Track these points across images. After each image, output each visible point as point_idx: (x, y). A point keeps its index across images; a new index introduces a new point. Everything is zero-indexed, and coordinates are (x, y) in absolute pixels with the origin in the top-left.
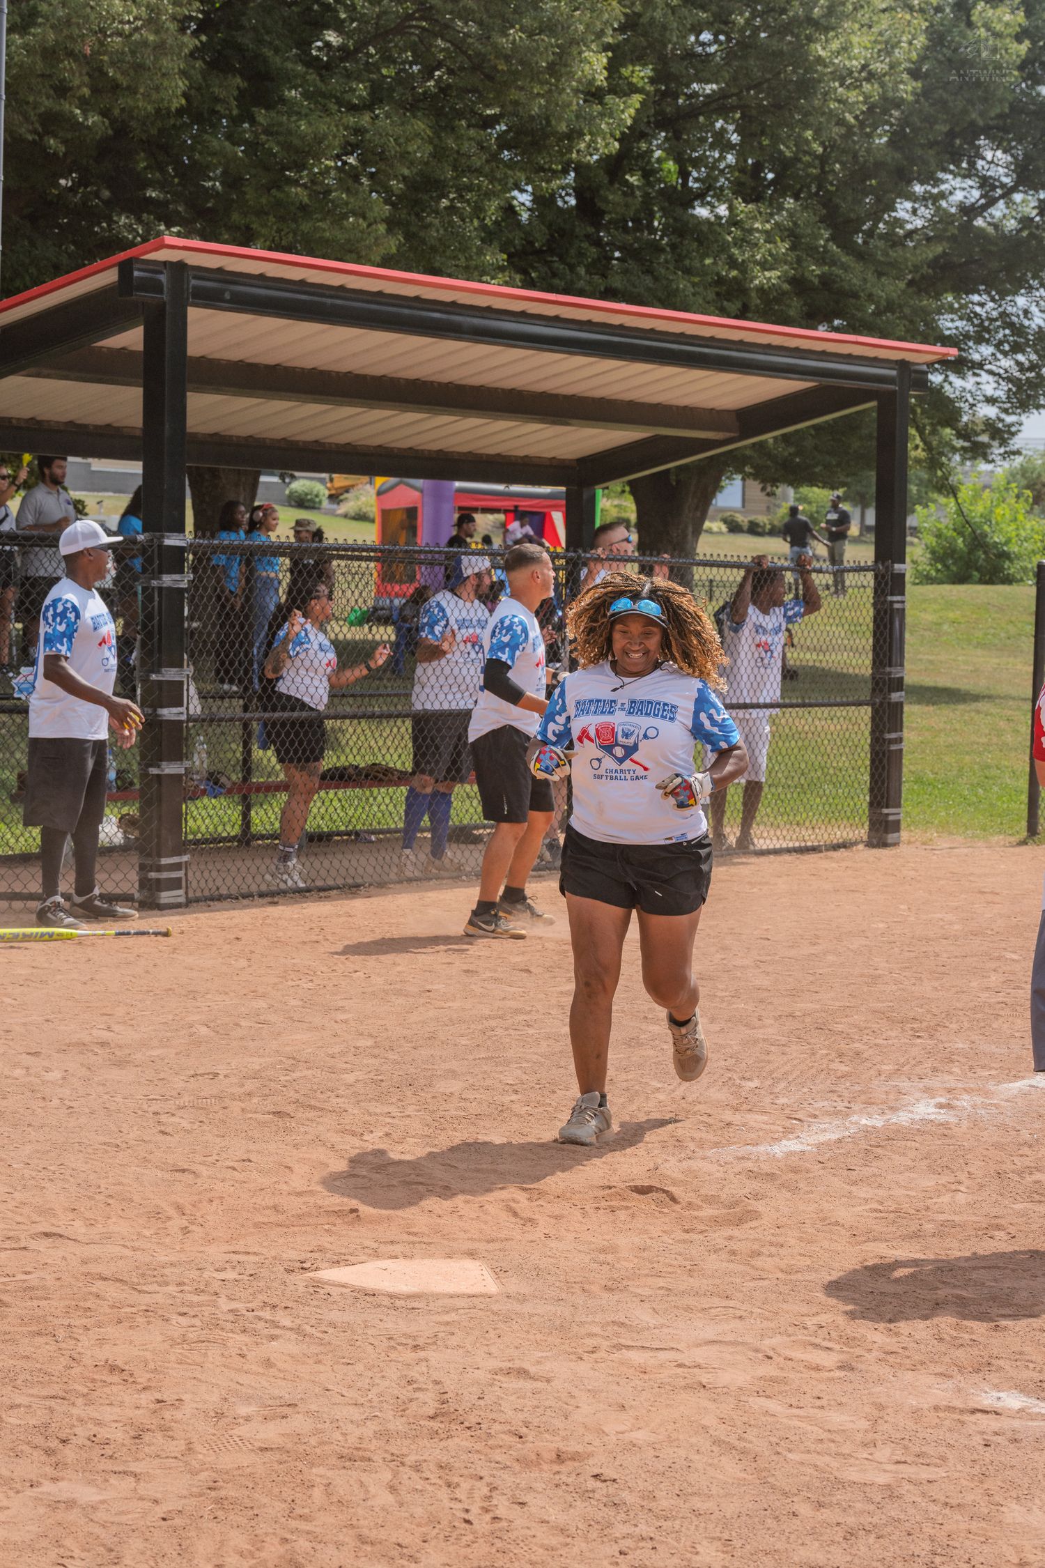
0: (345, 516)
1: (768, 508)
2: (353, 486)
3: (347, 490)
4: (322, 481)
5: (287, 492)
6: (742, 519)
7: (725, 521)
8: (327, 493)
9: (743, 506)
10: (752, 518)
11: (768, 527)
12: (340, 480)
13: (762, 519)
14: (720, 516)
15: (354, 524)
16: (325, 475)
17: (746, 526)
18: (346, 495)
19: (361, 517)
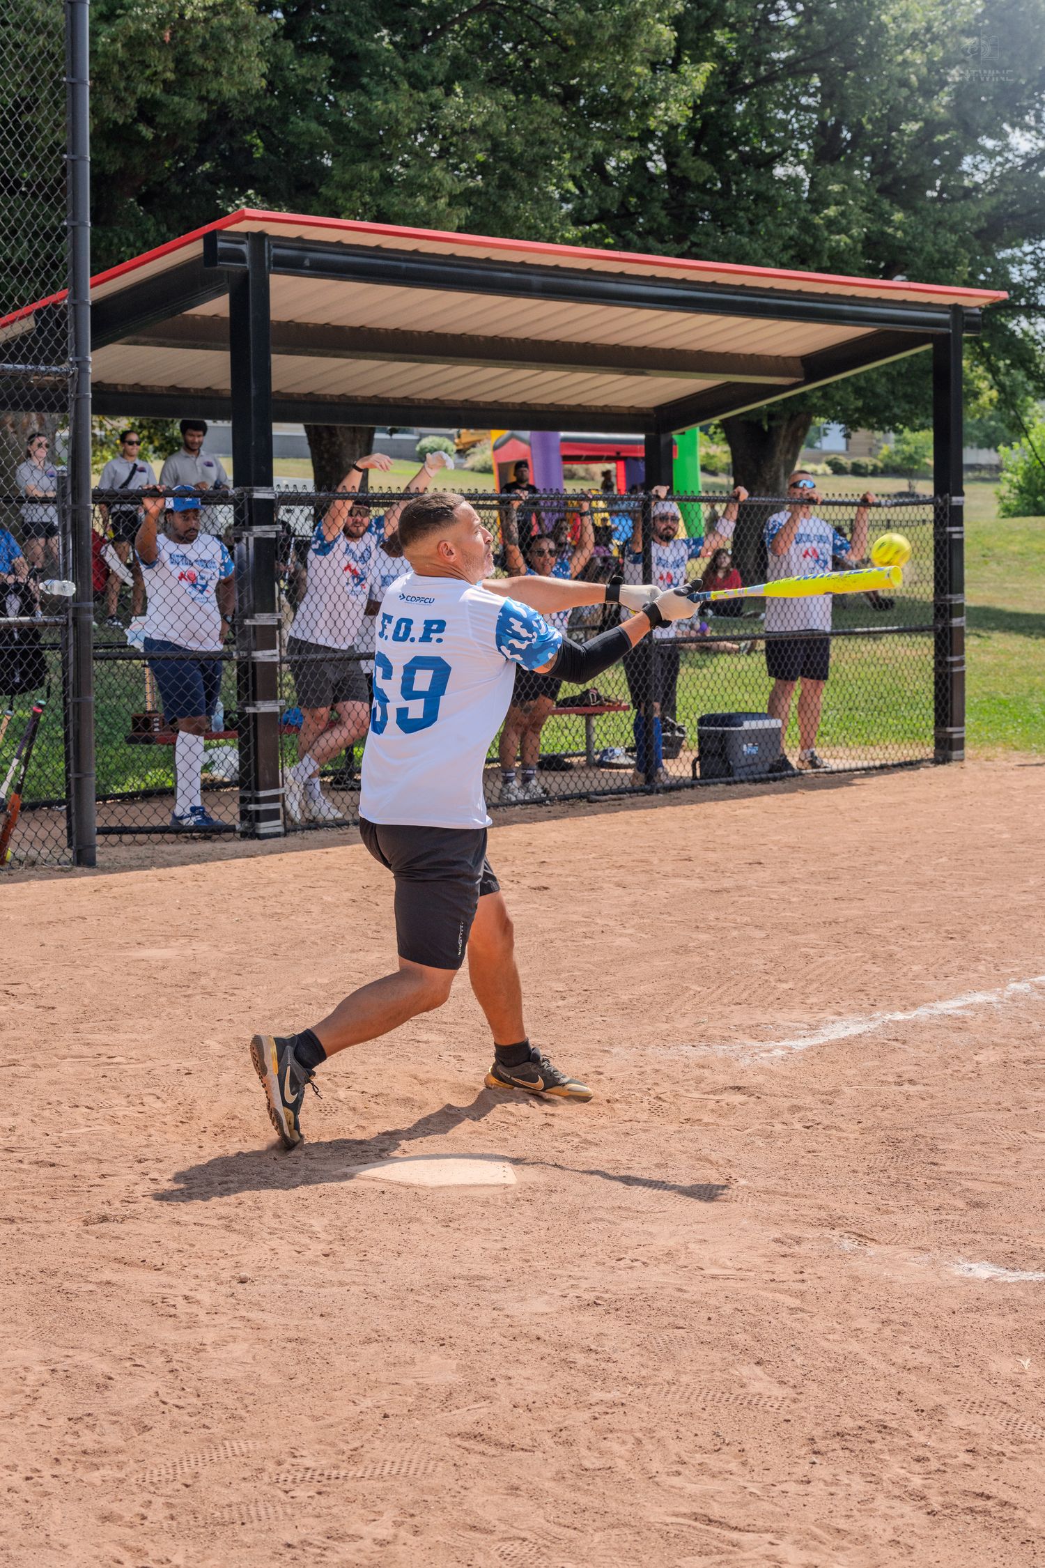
0: (473, 470)
1: (870, 450)
2: (479, 441)
3: (473, 445)
4: (450, 437)
5: (418, 448)
6: (846, 462)
7: (829, 463)
8: (455, 448)
9: (847, 449)
10: (855, 460)
11: (870, 468)
12: (468, 435)
13: (866, 461)
14: (825, 459)
15: (481, 476)
16: (454, 431)
17: (849, 467)
18: (472, 450)
19: (486, 470)
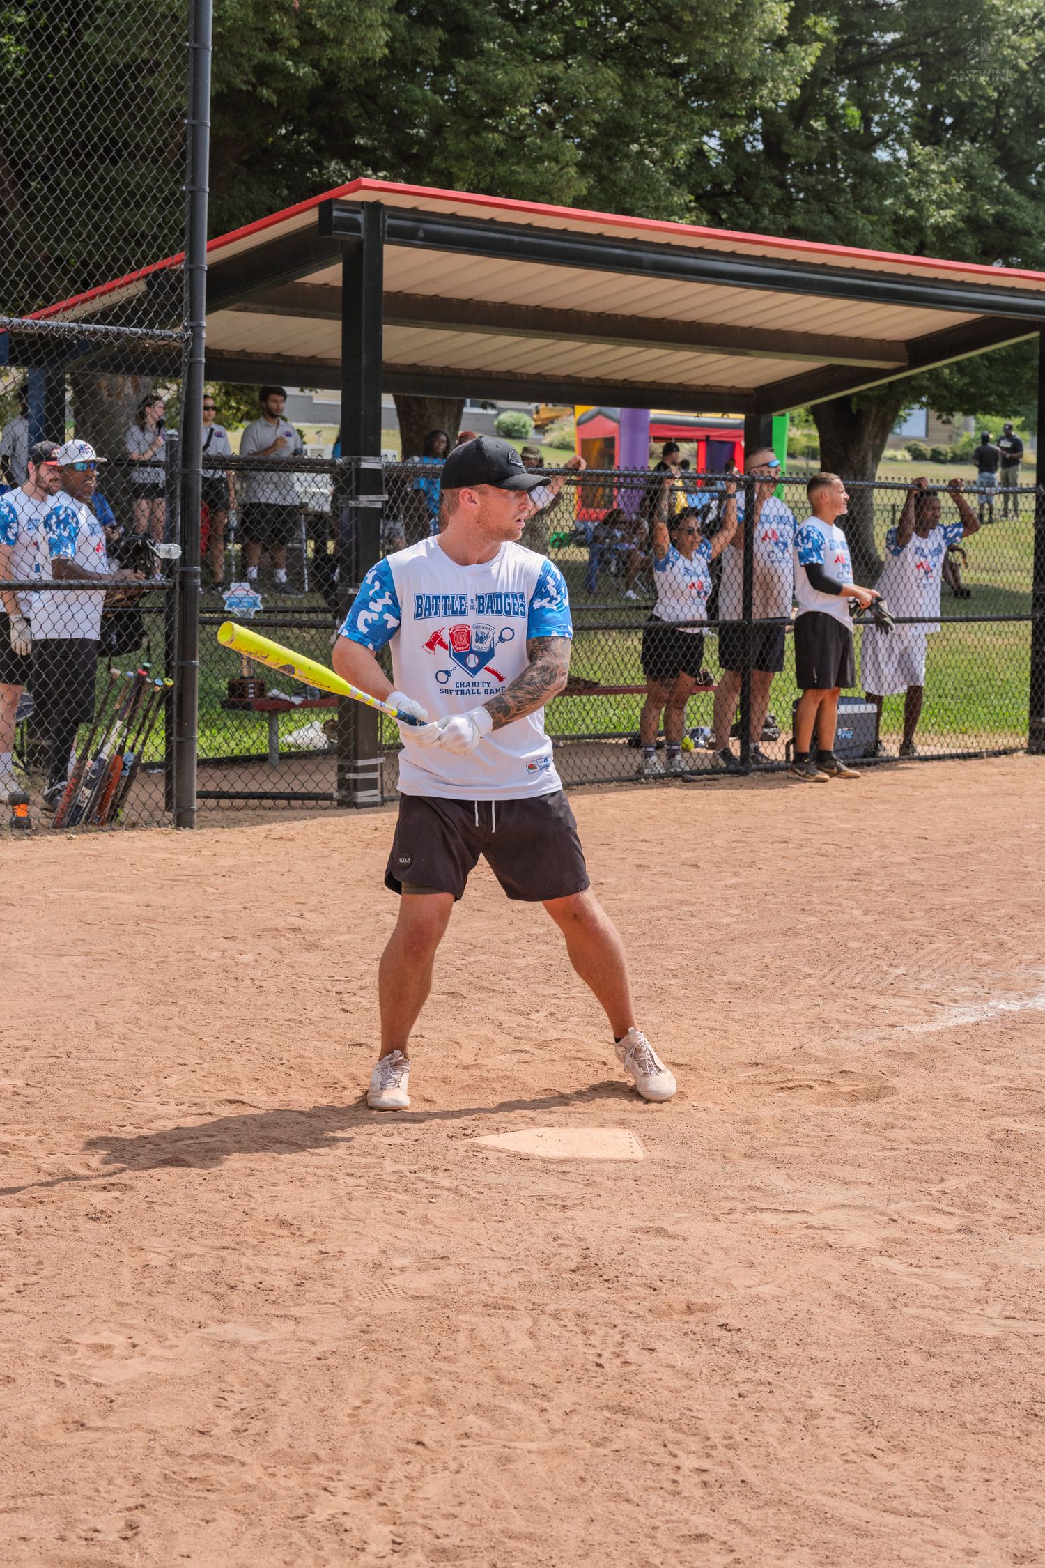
0: (550, 445)
1: (950, 437)
2: (557, 417)
3: (552, 421)
4: (528, 412)
5: (496, 423)
6: (926, 448)
7: (909, 449)
8: (533, 424)
9: (927, 435)
10: (935, 446)
11: (950, 455)
12: (546, 410)
13: (945, 448)
14: (905, 444)
15: (559, 452)
16: (533, 405)
17: (928, 454)
18: (551, 426)
19: (564, 446)
